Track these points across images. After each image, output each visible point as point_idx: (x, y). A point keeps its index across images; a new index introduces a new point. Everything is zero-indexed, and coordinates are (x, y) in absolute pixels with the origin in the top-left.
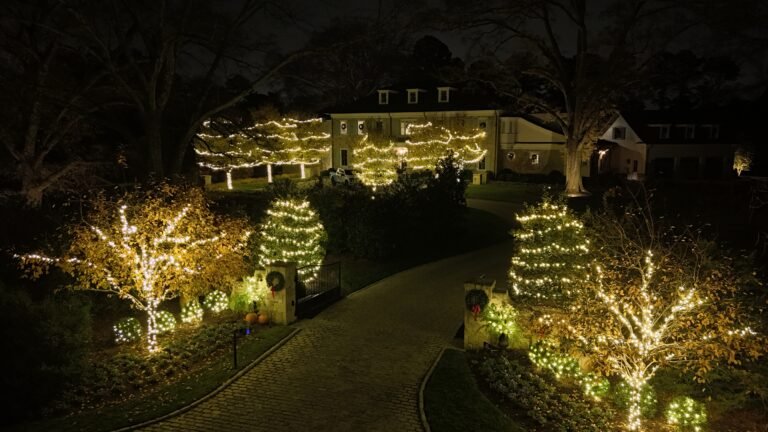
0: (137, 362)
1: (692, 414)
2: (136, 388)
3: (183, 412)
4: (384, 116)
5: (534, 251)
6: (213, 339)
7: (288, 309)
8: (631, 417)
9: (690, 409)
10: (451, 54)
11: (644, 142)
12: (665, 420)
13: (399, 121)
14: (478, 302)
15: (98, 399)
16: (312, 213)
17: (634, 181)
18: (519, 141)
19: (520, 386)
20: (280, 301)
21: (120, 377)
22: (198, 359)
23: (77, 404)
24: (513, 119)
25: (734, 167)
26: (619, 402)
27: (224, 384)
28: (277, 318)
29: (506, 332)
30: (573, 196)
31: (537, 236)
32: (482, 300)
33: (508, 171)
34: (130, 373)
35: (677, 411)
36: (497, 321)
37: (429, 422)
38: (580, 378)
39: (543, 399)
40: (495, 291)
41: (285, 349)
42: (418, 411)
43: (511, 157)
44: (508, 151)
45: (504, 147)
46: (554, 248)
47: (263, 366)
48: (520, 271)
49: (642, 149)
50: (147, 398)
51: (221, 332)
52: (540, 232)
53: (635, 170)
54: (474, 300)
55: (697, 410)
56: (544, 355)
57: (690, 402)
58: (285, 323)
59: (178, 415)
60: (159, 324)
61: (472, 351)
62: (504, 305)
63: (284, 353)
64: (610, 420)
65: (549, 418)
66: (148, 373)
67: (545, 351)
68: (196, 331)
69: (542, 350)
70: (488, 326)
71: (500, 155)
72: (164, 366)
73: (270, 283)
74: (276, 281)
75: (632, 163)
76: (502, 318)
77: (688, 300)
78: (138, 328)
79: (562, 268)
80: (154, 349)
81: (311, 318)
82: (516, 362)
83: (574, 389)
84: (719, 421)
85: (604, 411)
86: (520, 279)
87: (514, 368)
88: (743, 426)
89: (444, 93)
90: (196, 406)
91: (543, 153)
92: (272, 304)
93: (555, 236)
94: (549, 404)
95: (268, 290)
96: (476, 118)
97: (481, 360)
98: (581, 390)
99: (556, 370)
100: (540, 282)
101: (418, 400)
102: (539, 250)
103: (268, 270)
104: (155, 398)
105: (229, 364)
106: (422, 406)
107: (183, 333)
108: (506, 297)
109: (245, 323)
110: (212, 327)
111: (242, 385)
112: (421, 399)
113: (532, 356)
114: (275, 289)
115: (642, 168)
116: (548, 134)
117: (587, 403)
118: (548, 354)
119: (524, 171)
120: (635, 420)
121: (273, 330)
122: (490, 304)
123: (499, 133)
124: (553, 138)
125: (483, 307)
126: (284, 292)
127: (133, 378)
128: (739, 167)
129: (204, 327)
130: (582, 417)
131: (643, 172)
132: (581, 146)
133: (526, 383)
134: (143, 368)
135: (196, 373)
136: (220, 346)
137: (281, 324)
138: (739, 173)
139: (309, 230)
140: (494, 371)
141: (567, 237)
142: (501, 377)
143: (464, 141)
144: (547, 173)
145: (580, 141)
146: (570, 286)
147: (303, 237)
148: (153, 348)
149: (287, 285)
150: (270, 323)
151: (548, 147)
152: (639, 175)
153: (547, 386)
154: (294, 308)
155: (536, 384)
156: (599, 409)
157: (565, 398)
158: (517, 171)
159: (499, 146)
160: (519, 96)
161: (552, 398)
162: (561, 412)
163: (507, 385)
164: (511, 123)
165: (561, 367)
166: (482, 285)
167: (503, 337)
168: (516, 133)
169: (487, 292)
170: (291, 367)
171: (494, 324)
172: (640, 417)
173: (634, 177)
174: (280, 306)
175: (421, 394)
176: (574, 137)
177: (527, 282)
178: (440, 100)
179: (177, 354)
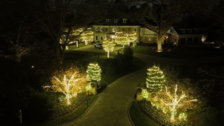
0: (66, 106)
1: (184, 116)
2: (68, 112)
3: (79, 118)
4: (108, 26)
6: (80, 100)
7: (96, 91)
8: (172, 117)
9: (184, 115)
11: (178, 34)
12: (179, 117)
13: (112, 28)
14: (140, 91)
15: (60, 115)
16: (99, 67)
17: (175, 45)
18: (145, 34)
19: (149, 110)
21: (63, 110)
22: (79, 105)
23: (56, 117)
24: (143, 28)
25: (202, 40)
26: (170, 114)
27: (86, 111)
28: (93, 93)
29: (146, 98)
30: (159, 51)
31: (152, 74)
32: (141, 91)
33: (142, 42)
34: (65, 109)
35: (181, 116)
36: (144, 95)
37: (132, 119)
38: (162, 108)
39: (154, 113)
40: (144, 88)
41: (97, 101)
42: (129, 116)
43: (143, 38)
45: (141, 36)
46: (156, 78)
47: (93, 106)
48: (149, 82)
49: (178, 36)
50: (71, 115)
51: (82, 98)
52: (153, 74)
53: (176, 41)
54: (139, 90)
55: (185, 116)
56: (154, 103)
57: (184, 114)
58: (95, 94)
59: (78, 119)
60: (68, 97)
61: (138, 101)
62: (145, 91)
63: (97, 103)
64: (168, 118)
65: (156, 118)
66: (69, 109)
68: (76, 98)
70: (142, 96)
71: (140, 38)
72: (72, 107)
73: (92, 86)
74: (93, 86)
75: (175, 39)
76: (145, 94)
77: (183, 96)
78: (64, 98)
79: (158, 82)
80: (69, 103)
81: (100, 93)
82: (148, 105)
83: (160, 111)
84: (189, 117)
85: (167, 115)
86: (149, 84)
87: (148, 106)
88: (194, 118)
89: (125, 20)
90: (81, 117)
92: (92, 90)
93: (156, 75)
94: (156, 114)
95: (91, 87)
96: (133, 28)
97: (141, 104)
98: (162, 111)
99: (157, 107)
100: (153, 85)
101: (128, 114)
102: (153, 78)
103: (91, 83)
104: (73, 115)
105: (85, 106)
106: (129, 115)
107: (73, 98)
108: (146, 90)
109: (86, 95)
110: (79, 97)
111: (89, 111)
112: (129, 114)
113: (152, 103)
114: (93, 87)
115: (177, 41)
117: (163, 114)
119: (146, 42)
120: (173, 118)
121: (93, 96)
122: (142, 92)
123: (140, 32)
124: (154, 33)
125: (141, 92)
126: (95, 88)
127: (66, 110)
128: (203, 40)
129: (77, 97)
130: (162, 117)
131: (178, 42)
132: (161, 38)
133: (151, 110)
134: (68, 108)
135: (79, 108)
136: (82, 102)
137: (94, 95)
138: (203, 42)
139: (98, 71)
140: (144, 107)
141: (159, 75)
142: (145, 108)
143: (130, 36)
144: (152, 43)
146: (160, 86)
147: (97, 73)
149: (95, 86)
150: (92, 95)
151: (153, 36)
152: (177, 43)
153: (155, 110)
154: (97, 91)
155: (153, 110)
156: (166, 115)
157: (159, 113)
158: (144, 42)
159: (140, 36)
160: (146, 24)
161: (156, 113)
162: (158, 116)
163: (147, 110)
165: (158, 106)
166: (141, 87)
167: (145, 99)
168: (144, 32)
169: (142, 89)
170: (99, 106)
171: (144, 96)
173: (175, 43)
174: (94, 91)
175: (129, 113)
176: (160, 36)
177: (150, 85)
178: (123, 22)
179: (74, 104)
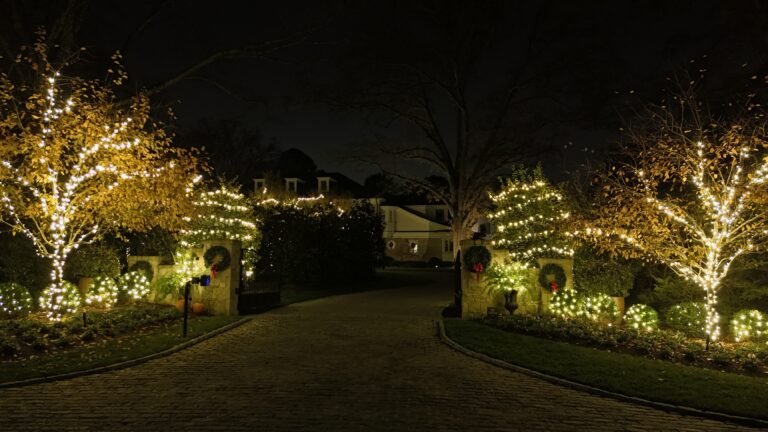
5: (516, 224)
7: (232, 297)
10: (316, 167)
14: (479, 260)
18: (399, 229)
20: (222, 285)
24: (392, 208)
28: (215, 308)
32: (484, 257)
33: (389, 259)
43: (391, 245)
44: (389, 239)
45: (385, 235)
52: (519, 205)
58: (228, 313)
61: (473, 321)
62: (507, 263)
67: (570, 298)
69: (566, 297)
73: (209, 262)
74: (218, 259)
78: (27, 297)
79: (550, 235)
81: (256, 314)
89: (324, 183)
91: (421, 242)
95: (206, 271)
102: (521, 222)
103: (208, 246)
114: (217, 268)
116: (425, 223)
118: (574, 301)
119: (404, 259)
121: (215, 318)
122: (492, 262)
124: (431, 227)
125: (486, 265)
132: (465, 224)
137: (222, 315)
141: (548, 207)
144: (426, 260)
145: (464, 218)
148: (54, 316)
149: (231, 264)
150: (207, 314)
151: (427, 236)
154: (237, 298)
158: (398, 259)
164: (391, 212)
167: (512, 296)
168: (395, 223)
172: (719, 324)
174: (222, 292)
176: (459, 214)
178: (320, 189)
